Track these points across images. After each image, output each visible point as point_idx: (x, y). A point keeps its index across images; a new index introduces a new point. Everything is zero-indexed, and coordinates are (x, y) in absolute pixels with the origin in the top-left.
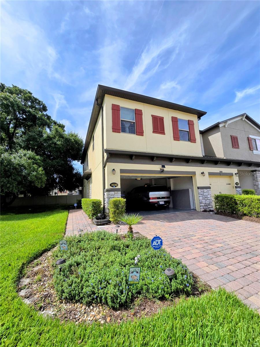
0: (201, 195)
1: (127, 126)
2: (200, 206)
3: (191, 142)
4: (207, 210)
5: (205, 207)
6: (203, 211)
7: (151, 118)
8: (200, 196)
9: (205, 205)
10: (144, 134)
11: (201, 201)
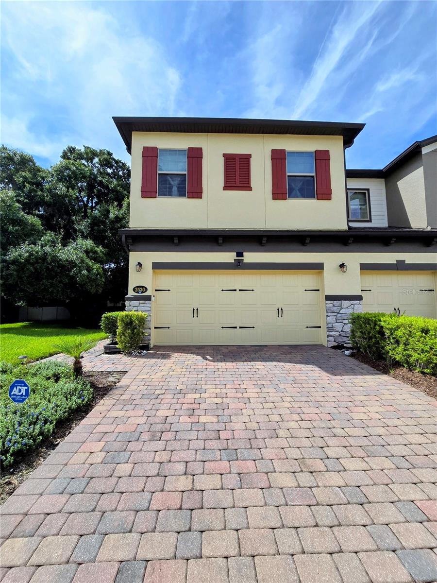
0: (333, 312)
1: (175, 183)
2: (328, 336)
3: (317, 199)
4: (345, 345)
5: (340, 340)
6: (334, 347)
7: (222, 161)
8: (329, 314)
9: (340, 335)
10: (204, 195)
11: (330, 326)
